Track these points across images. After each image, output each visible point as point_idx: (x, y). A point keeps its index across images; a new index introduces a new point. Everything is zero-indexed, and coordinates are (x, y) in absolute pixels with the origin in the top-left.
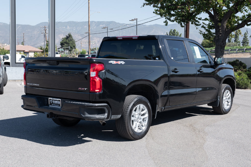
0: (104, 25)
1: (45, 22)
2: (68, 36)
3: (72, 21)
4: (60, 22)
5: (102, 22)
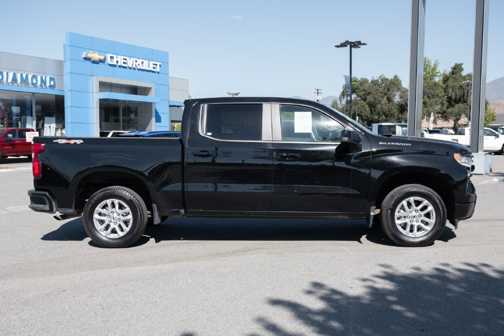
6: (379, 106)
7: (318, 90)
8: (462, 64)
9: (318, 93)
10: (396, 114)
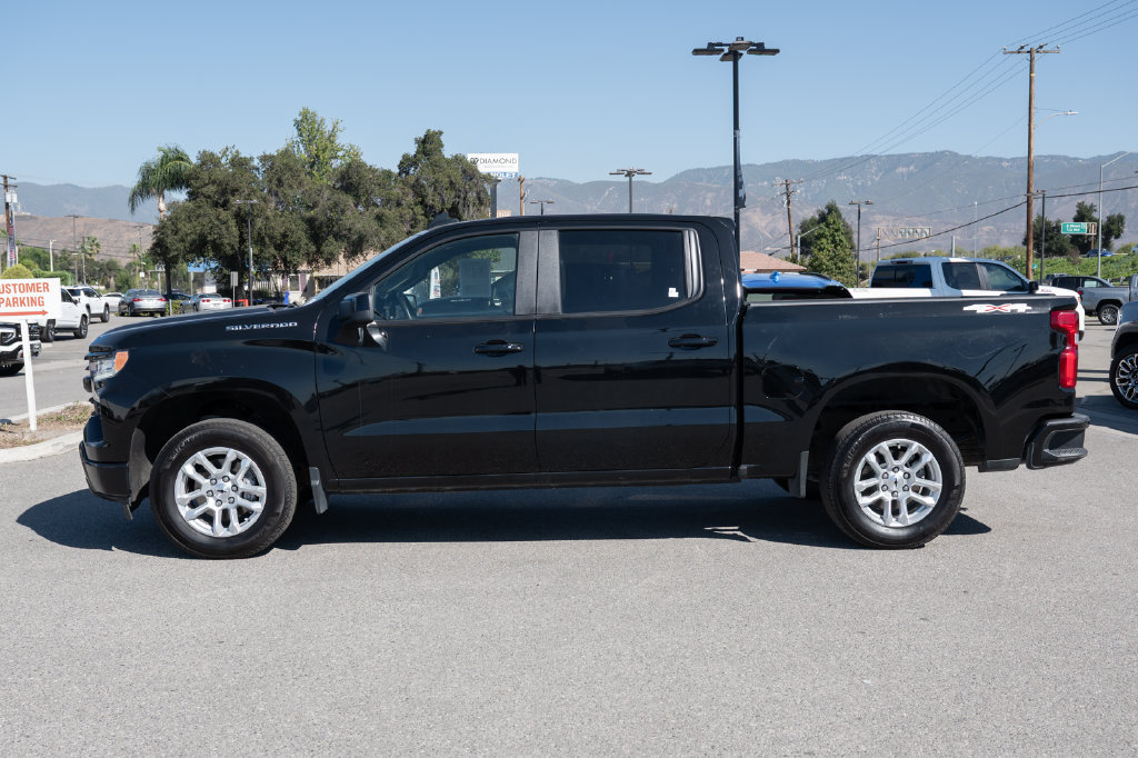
0: (911, 168)
1: (698, 169)
2: (826, 211)
3: (794, 160)
4: (751, 165)
5: (906, 155)
6: (259, 223)
7: (5, 178)
8: (441, 133)
9: (6, 186)
10: (302, 244)
